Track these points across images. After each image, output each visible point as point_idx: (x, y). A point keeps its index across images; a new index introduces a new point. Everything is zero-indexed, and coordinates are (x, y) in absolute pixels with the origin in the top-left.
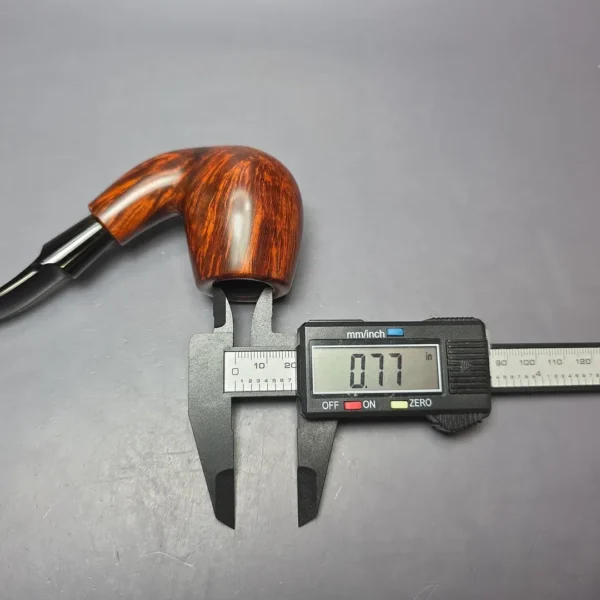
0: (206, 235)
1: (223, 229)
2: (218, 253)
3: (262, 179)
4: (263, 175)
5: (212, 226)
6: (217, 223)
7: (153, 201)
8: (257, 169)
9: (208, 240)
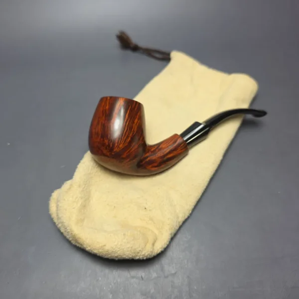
3: (109, 140)
4: (108, 143)
5: (136, 122)
7: (160, 147)
8: (111, 146)
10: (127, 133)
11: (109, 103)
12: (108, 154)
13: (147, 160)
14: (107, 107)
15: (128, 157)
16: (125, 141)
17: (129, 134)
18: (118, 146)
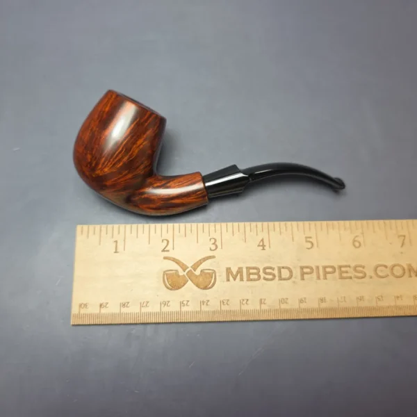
0: (145, 140)
1: (132, 137)
2: (142, 124)
3: (93, 157)
4: (91, 159)
5: (139, 143)
6: (134, 143)
7: (169, 185)
8: (93, 165)
9: (145, 136)
10: (120, 156)
11: (112, 104)
12: (87, 173)
13: (143, 197)
14: (107, 109)
15: (113, 186)
16: (114, 164)
17: (122, 158)
18: (102, 169)
